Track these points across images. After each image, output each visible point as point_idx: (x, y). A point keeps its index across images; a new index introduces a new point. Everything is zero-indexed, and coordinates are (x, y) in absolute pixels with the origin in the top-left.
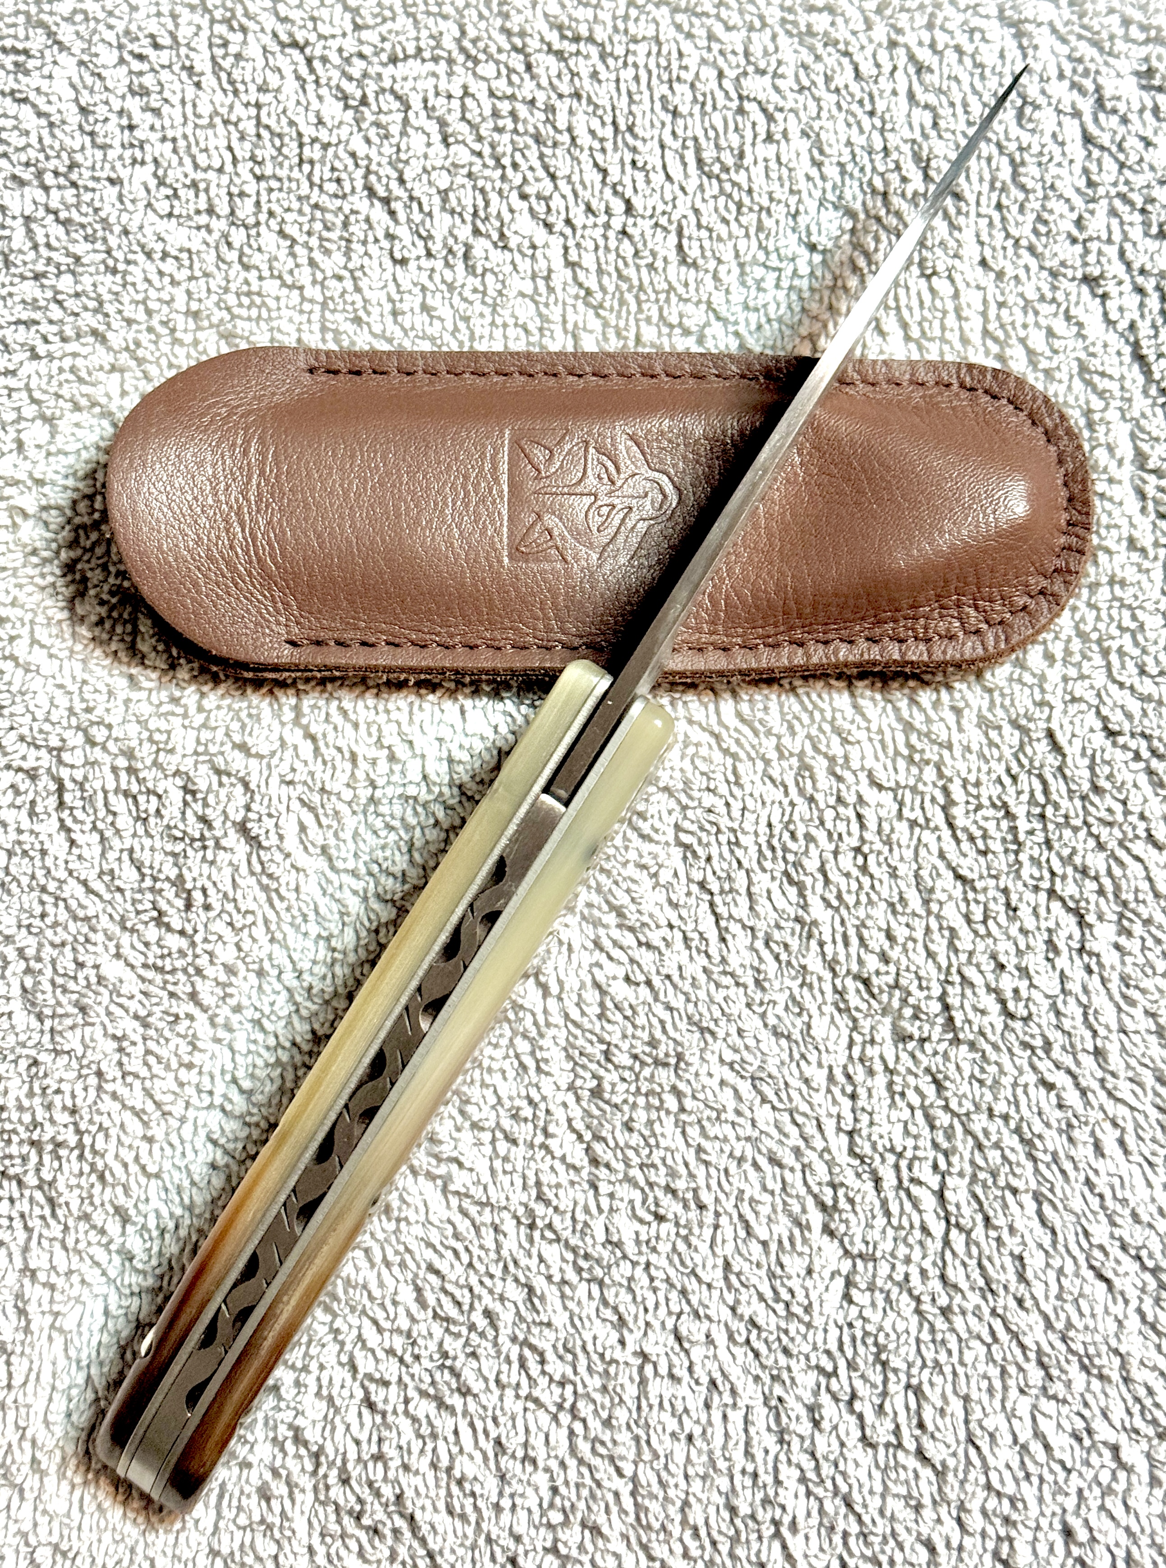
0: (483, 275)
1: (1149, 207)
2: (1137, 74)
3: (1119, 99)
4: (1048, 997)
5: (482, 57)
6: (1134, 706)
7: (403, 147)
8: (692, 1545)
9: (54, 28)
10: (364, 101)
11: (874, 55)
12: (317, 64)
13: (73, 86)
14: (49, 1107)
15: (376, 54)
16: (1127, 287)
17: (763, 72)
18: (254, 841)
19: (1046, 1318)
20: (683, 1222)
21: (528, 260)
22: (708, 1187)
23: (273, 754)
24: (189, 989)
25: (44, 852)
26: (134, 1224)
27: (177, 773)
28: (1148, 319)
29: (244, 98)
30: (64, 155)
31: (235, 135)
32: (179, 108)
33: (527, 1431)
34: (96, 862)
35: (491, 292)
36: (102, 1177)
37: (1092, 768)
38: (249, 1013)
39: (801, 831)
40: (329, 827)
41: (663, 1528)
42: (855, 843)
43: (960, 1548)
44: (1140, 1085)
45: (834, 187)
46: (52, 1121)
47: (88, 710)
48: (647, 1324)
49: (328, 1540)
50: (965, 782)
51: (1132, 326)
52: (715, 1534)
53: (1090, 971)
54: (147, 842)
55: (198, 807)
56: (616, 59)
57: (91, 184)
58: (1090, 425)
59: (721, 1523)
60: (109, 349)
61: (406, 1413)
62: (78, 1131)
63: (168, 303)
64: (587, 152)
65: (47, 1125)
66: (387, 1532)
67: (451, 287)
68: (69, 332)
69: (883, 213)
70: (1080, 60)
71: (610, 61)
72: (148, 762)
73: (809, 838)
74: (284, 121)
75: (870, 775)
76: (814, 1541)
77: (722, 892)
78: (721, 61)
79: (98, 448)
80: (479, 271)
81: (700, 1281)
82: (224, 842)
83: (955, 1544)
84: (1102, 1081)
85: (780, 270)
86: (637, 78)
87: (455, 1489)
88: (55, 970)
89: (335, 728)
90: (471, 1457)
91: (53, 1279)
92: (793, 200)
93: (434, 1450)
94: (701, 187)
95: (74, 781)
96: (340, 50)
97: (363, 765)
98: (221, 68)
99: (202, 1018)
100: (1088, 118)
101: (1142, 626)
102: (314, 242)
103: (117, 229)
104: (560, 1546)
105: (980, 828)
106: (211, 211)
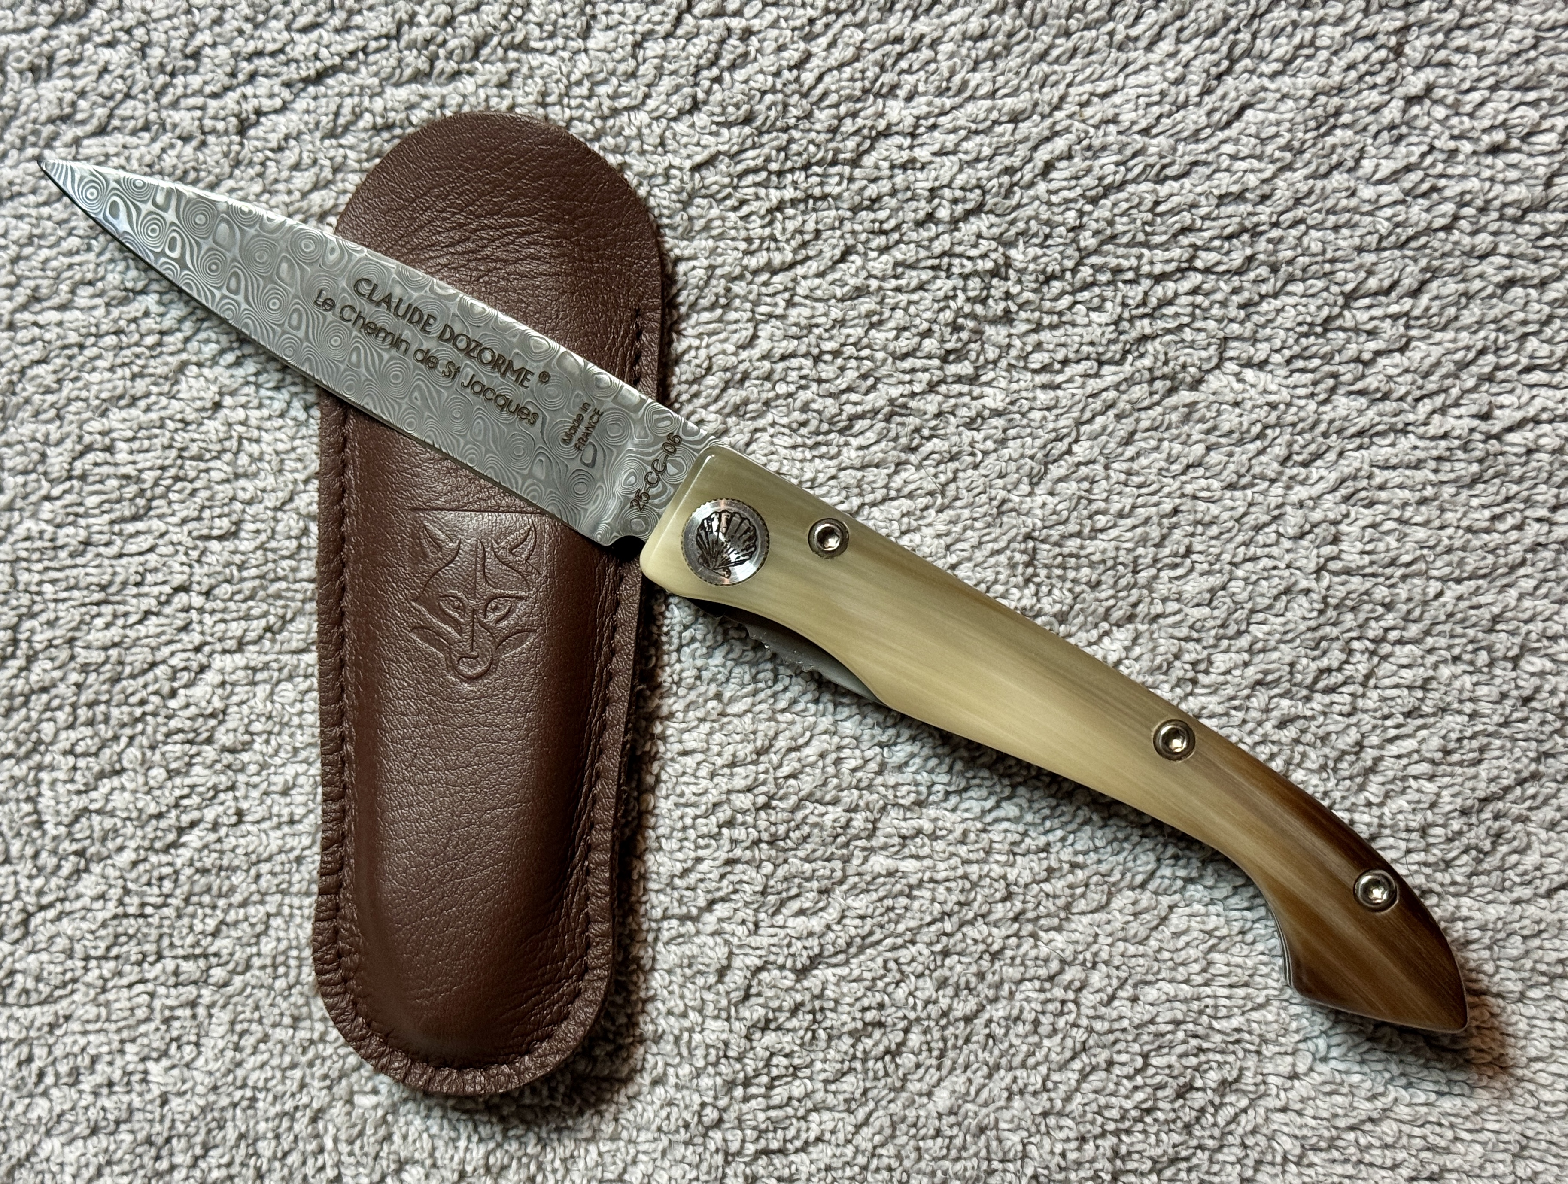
0: (252, 734)
1: (169, 68)
2: (36, 81)
3: (60, 100)
4: (961, 170)
5: (34, 736)
6: (667, 83)
7: (125, 815)
8: (1510, 521)
9: (14, 1161)
10: (80, 853)
11: (24, 345)
12: (45, 900)
13: (71, 1142)
14: (1079, 1164)
15: (34, 841)
16: (249, 90)
17: (44, 456)
18: (815, 961)
19: (1281, 170)
20: (1190, 529)
21: (238, 689)
22: (1156, 505)
23: (727, 942)
24: (962, 1024)
25: (828, 1168)
26: (1193, 1078)
27: (748, 1038)
28: (279, 69)
29: (78, 973)
30: (139, 1150)
31: (116, 981)
32: (92, 1038)
33: (1397, 686)
34: (837, 1115)
35: (269, 726)
36: (1148, 1111)
37: (729, 125)
38: (985, 964)
39: (797, 416)
40: (800, 886)
41: (1493, 551)
42: (808, 363)
43: (1509, 256)
44: (1047, 77)
45: (156, 384)
46: (1092, 1161)
47: (687, 1126)
48: (1288, 566)
49: (1508, 884)
50: (748, 253)
51: (288, 85)
52: (1499, 498)
53: (934, 127)
54: (818, 1065)
55: (782, 1017)
56: (34, 602)
57: (167, 1123)
58: (389, 127)
59: (1487, 492)
60: (330, 1105)
61: (1381, 805)
62: (1103, 1134)
63: (284, 1047)
64: (128, 632)
65: (1098, 1166)
66: (1497, 824)
67: (263, 766)
68: (312, 1146)
69: (180, 336)
70: (23, 139)
71: (37, 608)
72: (738, 1066)
73: (805, 408)
74: (102, 932)
75: (743, 347)
76: (1505, 399)
77: (860, 495)
78: (33, 498)
79: (428, 1117)
80: (247, 737)
81: (1245, 514)
82: (817, 991)
83: (1506, 261)
84: (1043, 117)
85: (240, 438)
86: (53, 582)
87: (1455, 757)
88: (944, 1158)
89: (702, 881)
90: (1423, 741)
91: (1250, 1162)
92: (171, 425)
93: (1415, 778)
94: (160, 517)
95: (757, 1140)
96: (30, 877)
97: (738, 852)
98: (51, 995)
99: (990, 1011)
100: (79, 131)
101: (588, 76)
102: (222, 903)
103: (212, 1098)
104: (1511, 654)
105: (793, 237)
106: (193, 1004)
